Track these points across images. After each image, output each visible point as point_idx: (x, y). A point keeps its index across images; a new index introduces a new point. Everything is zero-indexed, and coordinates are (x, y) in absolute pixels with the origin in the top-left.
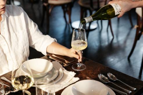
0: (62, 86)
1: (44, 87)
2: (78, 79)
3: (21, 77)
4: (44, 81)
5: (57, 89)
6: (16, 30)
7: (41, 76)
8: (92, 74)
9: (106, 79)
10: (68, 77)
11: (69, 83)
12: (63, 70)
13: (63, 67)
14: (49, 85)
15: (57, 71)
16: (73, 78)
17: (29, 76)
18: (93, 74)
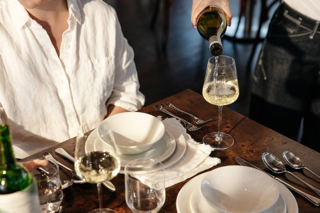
0: (181, 174)
1: (144, 175)
2: (217, 161)
3: (95, 155)
4: (144, 162)
5: (171, 181)
6: (95, 55)
7: (139, 150)
8: (250, 150)
9: (280, 164)
10: (196, 156)
11: (196, 169)
12: (187, 138)
13: (188, 132)
14: (154, 171)
15: (173, 141)
16: (205, 159)
17: (112, 153)
18: (252, 152)
